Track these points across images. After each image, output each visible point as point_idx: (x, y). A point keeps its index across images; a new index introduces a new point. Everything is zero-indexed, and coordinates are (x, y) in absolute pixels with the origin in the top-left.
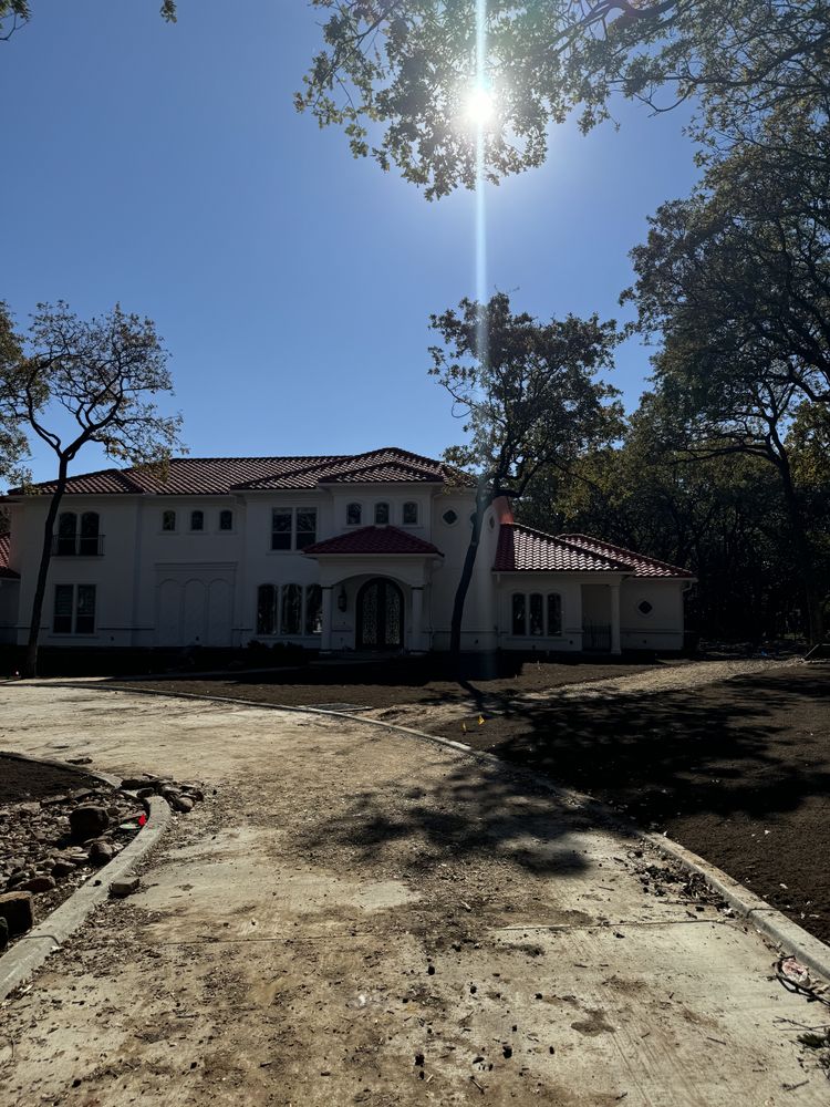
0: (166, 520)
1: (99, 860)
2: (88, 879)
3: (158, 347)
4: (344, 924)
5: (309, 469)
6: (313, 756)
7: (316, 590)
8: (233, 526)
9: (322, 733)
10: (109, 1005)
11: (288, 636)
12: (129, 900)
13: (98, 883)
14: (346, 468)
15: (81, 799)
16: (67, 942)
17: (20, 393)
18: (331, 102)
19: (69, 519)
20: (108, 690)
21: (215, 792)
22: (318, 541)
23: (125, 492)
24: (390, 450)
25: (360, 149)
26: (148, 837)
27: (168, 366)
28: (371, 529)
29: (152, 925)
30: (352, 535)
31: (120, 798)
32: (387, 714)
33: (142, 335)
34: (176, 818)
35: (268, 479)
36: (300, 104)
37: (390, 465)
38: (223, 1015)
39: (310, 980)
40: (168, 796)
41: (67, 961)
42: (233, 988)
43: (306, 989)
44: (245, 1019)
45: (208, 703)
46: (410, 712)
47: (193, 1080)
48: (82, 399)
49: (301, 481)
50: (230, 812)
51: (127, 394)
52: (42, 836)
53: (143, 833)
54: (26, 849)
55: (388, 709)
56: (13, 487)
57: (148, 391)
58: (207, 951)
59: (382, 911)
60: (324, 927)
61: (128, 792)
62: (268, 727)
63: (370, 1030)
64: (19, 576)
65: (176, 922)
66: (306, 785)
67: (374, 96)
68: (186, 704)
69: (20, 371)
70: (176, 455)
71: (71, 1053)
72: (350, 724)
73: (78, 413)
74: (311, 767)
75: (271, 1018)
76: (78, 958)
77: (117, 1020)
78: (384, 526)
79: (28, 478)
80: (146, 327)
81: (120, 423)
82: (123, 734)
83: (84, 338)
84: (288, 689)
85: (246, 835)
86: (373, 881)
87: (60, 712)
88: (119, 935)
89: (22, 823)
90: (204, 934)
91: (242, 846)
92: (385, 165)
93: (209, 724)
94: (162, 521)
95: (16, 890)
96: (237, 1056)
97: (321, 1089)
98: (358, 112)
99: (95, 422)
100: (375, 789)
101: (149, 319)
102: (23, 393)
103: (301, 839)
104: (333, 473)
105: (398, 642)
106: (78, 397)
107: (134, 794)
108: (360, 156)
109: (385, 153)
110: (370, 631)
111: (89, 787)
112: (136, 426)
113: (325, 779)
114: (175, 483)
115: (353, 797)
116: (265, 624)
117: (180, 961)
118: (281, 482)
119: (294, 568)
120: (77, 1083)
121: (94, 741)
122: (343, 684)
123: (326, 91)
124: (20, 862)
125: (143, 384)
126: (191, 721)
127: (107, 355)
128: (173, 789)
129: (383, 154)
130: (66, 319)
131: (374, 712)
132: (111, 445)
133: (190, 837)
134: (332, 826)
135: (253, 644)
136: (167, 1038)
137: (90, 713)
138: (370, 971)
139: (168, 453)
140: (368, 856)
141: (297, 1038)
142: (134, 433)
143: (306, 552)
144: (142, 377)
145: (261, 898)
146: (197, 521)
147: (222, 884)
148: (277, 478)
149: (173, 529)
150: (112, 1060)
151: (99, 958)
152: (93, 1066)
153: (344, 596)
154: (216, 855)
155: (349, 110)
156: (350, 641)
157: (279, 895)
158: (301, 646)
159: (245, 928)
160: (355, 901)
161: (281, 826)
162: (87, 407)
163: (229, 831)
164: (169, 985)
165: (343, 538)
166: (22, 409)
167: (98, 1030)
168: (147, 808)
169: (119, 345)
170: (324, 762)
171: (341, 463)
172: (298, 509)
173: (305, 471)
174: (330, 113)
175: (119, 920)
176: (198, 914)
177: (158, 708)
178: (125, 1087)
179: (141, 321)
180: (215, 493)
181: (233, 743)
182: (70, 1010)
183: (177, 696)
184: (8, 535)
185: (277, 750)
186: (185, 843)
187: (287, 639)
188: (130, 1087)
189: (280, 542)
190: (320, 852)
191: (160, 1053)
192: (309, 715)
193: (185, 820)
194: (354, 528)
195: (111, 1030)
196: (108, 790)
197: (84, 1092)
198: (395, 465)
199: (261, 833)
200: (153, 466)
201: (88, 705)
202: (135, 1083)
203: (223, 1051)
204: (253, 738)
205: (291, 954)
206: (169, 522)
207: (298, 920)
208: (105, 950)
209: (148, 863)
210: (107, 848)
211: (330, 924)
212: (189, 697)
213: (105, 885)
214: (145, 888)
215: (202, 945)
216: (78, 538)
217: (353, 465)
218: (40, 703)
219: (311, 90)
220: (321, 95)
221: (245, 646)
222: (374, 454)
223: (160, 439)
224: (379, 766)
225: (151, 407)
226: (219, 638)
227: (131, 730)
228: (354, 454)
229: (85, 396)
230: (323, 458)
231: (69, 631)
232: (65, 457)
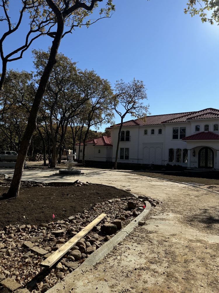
0: (145, 132)
1: (135, 215)
2: (133, 219)
3: (144, 88)
4: (203, 245)
5: (183, 116)
6: (188, 196)
7: (186, 151)
8: (162, 133)
9: (190, 190)
10: (141, 252)
11: (178, 163)
12: (143, 227)
13: (136, 221)
14: (195, 115)
15: (129, 199)
16: (130, 234)
17: (112, 103)
18: (195, 8)
19: (123, 132)
20: (133, 173)
21: (162, 203)
22: (186, 136)
23: (135, 125)
24: (209, 109)
25: (205, 20)
26: (146, 211)
27: (146, 92)
28: (203, 133)
29: (149, 234)
30: (197, 134)
31: (138, 201)
32: (210, 187)
33: (140, 85)
34: (152, 208)
35: (172, 120)
36: (186, 12)
37: (209, 113)
38: (170, 262)
39: (194, 258)
40: (150, 201)
41: (130, 239)
42: (172, 255)
43: (193, 261)
44: (176, 264)
45: (157, 179)
46: (217, 187)
47: (164, 277)
48: (126, 103)
49: (181, 120)
50: (166, 208)
51: (136, 101)
52: (122, 207)
53: (145, 210)
54: (118, 210)
55: (210, 186)
56: (111, 125)
57: (141, 99)
58: (164, 244)
59: (214, 244)
60: (197, 245)
61: (140, 199)
62: (174, 187)
63: (214, 278)
64: (112, 146)
65: (156, 235)
66: (187, 204)
67: (209, 2)
68: (152, 179)
69: (112, 98)
70: (148, 115)
71: (133, 261)
72: (198, 189)
73: (125, 107)
74: (188, 199)
75: (184, 266)
76: (133, 238)
77: (143, 256)
78: (207, 132)
79: (114, 123)
80: (141, 83)
81: (135, 108)
82: (137, 185)
83: (126, 88)
84: (178, 177)
85: (171, 215)
86: (211, 234)
87: (123, 178)
88: (142, 235)
89: (117, 203)
90: (163, 239)
91: (171, 218)
92: (212, 23)
93: (159, 184)
94: (144, 132)
95: (117, 219)
96: (175, 274)
97: (201, 290)
98: (204, 9)
99: (129, 109)
100: (208, 208)
101: (142, 81)
102: (113, 103)
103: (187, 219)
104: (191, 117)
105: (212, 166)
106: (125, 103)
107: (141, 200)
108: (204, 22)
109: (212, 19)
110: (203, 162)
111: (131, 197)
112: (138, 109)
113: (192, 203)
114: (148, 122)
115: (201, 210)
116: (171, 159)
117: (158, 245)
118: (175, 120)
119: (179, 144)
120: (135, 269)
121: (131, 186)
122: (195, 177)
123: (194, 6)
124: (117, 212)
125: (140, 98)
126: (153, 183)
127: (132, 92)
128: (151, 200)
129: (211, 20)
130: (122, 84)
131: (206, 186)
132: (132, 114)
133: (157, 213)
134: (196, 217)
135: (168, 164)
136: (156, 264)
137: (129, 179)
138: (213, 260)
139: (146, 115)
140: (208, 227)
141: (192, 274)
142: (138, 110)
143: (183, 140)
144: (140, 96)
145: (178, 233)
146: (153, 132)
147: (166, 227)
148: (174, 119)
149: (147, 134)
150: (143, 266)
151: (138, 240)
152: (139, 266)
153: (194, 152)
154: (164, 219)
155: (201, 9)
156: (196, 165)
157: (182, 233)
158: (181, 166)
159: (174, 240)
160: (205, 239)
161: (181, 214)
162: (127, 105)
163: (167, 213)
164: (155, 250)
165: (194, 135)
166: (113, 107)
167: (139, 257)
168: (145, 204)
169: (134, 89)
170: (191, 198)
171: (193, 114)
172: (180, 128)
173: (182, 117)
174: (195, 11)
175: (142, 231)
176: (161, 233)
177: (145, 179)
178: (147, 274)
179: (140, 82)
180: (157, 124)
181: (165, 190)
182: (132, 251)
183: (149, 176)
184: (110, 136)
185: (177, 194)
186: (155, 214)
187: (177, 164)
188: (148, 274)
189: (175, 137)
190: (193, 223)
191: (155, 267)
192: (186, 185)
193: (155, 208)
194: (198, 132)
195: (142, 258)
196: (135, 198)
197: (137, 272)
198: (211, 113)
199: (175, 215)
200: (142, 118)
201: (128, 177)
202: (149, 273)
203: (171, 271)
204: (170, 189)
205: (188, 250)
206: (146, 132)
207: (189, 241)
208: (139, 238)
209: (147, 218)
210: (137, 213)
211: (199, 244)
212: (152, 177)
213: (137, 222)
214: (147, 224)
215: (163, 242)
216: (125, 137)
217: (197, 114)
218: (118, 175)
219: (189, 7)
220: (192, 7)
221: (165, 165)
222: (204, 110)
223: (144, 111)
224: (209, 202)
225: (142, 103)
226: (159, 163)
227: (139, 184)
228: (197, 111)
229: (127, 102)
230: (188, 113)
231: (123, 159)
232: (122, 117)
